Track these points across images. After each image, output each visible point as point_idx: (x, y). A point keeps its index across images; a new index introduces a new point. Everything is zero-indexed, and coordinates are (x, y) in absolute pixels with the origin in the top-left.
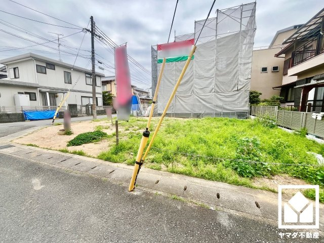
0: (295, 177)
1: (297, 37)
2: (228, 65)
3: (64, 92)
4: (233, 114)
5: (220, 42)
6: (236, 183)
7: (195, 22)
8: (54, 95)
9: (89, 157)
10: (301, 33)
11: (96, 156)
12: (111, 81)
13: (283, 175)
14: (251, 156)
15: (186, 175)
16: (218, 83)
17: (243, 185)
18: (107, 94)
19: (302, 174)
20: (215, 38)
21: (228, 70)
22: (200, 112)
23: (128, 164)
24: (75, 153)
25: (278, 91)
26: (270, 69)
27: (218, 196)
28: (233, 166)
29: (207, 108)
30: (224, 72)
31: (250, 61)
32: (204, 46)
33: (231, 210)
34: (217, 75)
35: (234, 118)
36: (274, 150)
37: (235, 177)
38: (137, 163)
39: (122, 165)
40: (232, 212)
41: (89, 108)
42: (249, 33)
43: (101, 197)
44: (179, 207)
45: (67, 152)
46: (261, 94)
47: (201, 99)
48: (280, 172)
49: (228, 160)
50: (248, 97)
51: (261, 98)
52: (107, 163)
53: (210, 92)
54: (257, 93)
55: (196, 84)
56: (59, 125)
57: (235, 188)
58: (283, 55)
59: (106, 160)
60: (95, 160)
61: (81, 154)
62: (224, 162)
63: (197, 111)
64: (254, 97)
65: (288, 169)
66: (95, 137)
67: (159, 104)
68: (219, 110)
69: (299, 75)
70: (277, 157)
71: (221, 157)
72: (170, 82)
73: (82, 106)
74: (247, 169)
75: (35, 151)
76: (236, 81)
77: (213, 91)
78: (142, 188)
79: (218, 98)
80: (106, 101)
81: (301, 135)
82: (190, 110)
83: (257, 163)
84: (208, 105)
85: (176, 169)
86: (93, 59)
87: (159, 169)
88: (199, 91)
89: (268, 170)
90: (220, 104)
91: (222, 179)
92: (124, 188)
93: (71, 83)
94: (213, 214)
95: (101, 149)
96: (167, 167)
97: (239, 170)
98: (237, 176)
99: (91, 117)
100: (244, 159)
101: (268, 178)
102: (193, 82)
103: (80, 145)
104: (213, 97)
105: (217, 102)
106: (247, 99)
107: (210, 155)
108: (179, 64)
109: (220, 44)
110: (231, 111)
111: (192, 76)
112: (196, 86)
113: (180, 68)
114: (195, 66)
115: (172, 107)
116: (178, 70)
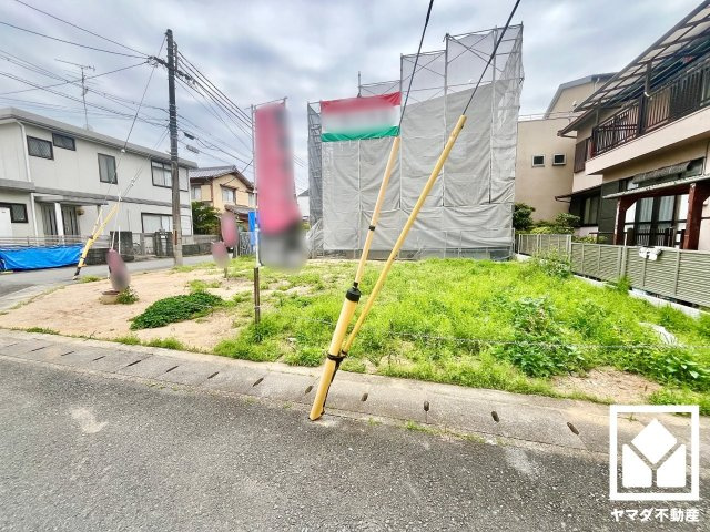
0: (627, 371)
1: (601, 99)
2: (470, 150)
3: (99, 202)
4: (482, 251)
5: (453, 102)
6: (524, 390)
7: (402, 57)
8: (73, 209)
9: (195, 351)
10: (609, 91)
11: (208, 350)
12: (211, 179)
13: (605, 368)
14: (545, 334)
15: (421, 378)
16: (451, 187)
17: (537, 392)
18: (202, 208)
19: (640, 365)
20: (442, 94)
21: (470, 160)
22: (415, 247)
23: (290, 364)
24: (156, 344)
25: (566, 203)
26: (548, 160)
27: (495, 417)
28: (512, 357)
29: (430, 238)
30: (462, 165)
31: (513, 142)
32: (421, 108)
33: (528, 443)
34: (448, 171)
35: (486, 259)
36: (583, 322)
37: (520, 378)
38: (332, 358)
39: (277, 367)
40: (530, 445)
41: (160, 239)
42: (511, 86)
43: (251, 436)
44: (427, 446)
45: (136, 342)
46: (533, 210)
48: (599, 363)
49: (499, 344)
50: (511, 216)
51: (535, 218)
52: (241, 363)
53: (436, 205)
54: (525, 207)
55: (405, 188)
56: (94, 280)
57: (522, 399)
58: (574, 133)
59: (236, 357)
60: (210, 358)
61: (171, 346)
62: (492, 348)
63: (409, 246)
64: (521, 215)
65: (614, 357)
66: (196, 306)
67: (327, 230)
68: (454, 244)
69: (606, 172)
70: (589, 335)
71: (485, 339)
72: (350, 183)
73: (144, 235)
74: (539, 359)
75: (53, 344)
76: (487, 183)
77: (441, 203)
78: (336, 413)
79: (451, 217)
80: (201, 223)
81: (619, 290)
82: (392, 242)
83: (557, 347)
84: (430, 232)
85: (398, 369)
86: (173, 127)
87: (361, 371)
88: (412, 204)
89: (578, 360)
90: (456, 229)
91: (495, 383)
92: (296, 415)
93: (116, 182)
94: (497, 453)
95: (215, 334)
96: (377, 364)
97: (524, 363)
98: (524, 375)
99: (170, 261)
100: (531, 341)
101: (580, 376)
102: (397, 185)
103: (163, 325)
104: (441, 215)
105: (449, 225)
106: (509, 220)
107: (460, 336)
108: (368, 144)
109: (454, 106)
110: (478, 243)
111: (396, 171)
112: (406, 193)
113: (371, 153)
114: (404, 151)
115: (355, 238)
116: (367, 158)
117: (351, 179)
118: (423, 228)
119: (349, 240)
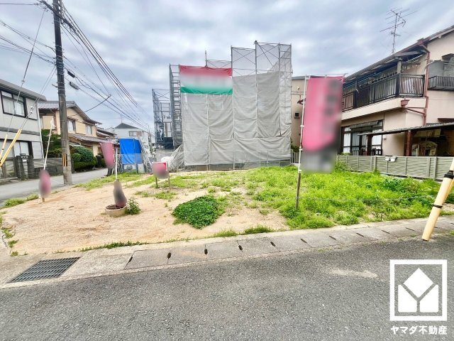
2: (270, 107)
4: (277, 162)
5: (260, 79)
7: (232, 48)
11: (287, 228)
12: (54, 110)
16: (261, 126)
18: (49, 135)
20: (255, 73)
21: (269, 113)
22: (244, 161)
26: (293, 115)
29: (252, 156)
30: (266, 115)
31: (289, 105)
32: (242, 79)
34: (260, 118)
41: (21, 163)
45: (232, 234)
47: (243, 145)
50: (290, 143)
53: (254, 137)
55: (236, 126)
63: (240, 161)
67: (186, 152)
68: (264, 159)
72: (201, 121)
76: (278, 126)
77: (257, 135)
79: (262, 144)
82: (230, 159)
84: (252, 153)
86: (59, 65)
88: (240, 135)
90: (265, 151)
102: (230, 125)
104: (256, 142)
105: (261, 148)
106: (289, 145)
108: (213, 98)
109: (261, 81)
110: (275, 158)
111: (230, 116)
112: (237, 129)
113: (215, 103)
114: (235, 103)
115: (206, 157)
116: (212, 106)
117: (202, 118)
118: (247, 150)
119: (202, 158)
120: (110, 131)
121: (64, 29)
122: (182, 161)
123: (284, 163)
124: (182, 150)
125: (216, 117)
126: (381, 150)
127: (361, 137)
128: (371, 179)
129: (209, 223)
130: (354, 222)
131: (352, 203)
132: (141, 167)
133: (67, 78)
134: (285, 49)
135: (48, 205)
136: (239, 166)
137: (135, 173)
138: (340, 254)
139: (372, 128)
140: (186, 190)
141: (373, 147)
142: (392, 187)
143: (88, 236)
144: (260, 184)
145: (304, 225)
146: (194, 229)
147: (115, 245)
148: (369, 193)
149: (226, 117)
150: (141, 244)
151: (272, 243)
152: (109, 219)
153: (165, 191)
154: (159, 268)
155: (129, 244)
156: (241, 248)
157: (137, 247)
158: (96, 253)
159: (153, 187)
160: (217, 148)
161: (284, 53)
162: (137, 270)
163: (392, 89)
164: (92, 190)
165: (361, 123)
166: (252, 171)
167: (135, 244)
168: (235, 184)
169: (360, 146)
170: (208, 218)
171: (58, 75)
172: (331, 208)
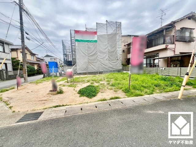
2: (113, 48)
4: (116, 71)
7: (97, 23)
12: (17, 49)
16: (109, 56)
18: (15, 60)
20: (106, 34)
21: (113, 50)
22: (103, 71)
25: (126, 60)
26: (122, 51)
30: (111, 51)
31: (121, 47)
32: (101, 36)
34: (109, 52)
41: (3, 73)
45: (105, 100)
47: (102, 64)
53: (106, 60)
55: (99, 56)
63: (101, 70)
68: (111, 69)
76: (117, 56)
77: (108, 60)
79: (110, 63)
82: (97, 70)
84: (106, 67)
86: (22, 29)
88: (101, 60)
90: (111, 66)
102: (97, 55)
104: (108, 63)
105: (109, 65)
106: (121, 64)
108: (89, 44)
109: (109, 37)
110: (115, 69)
111: (97, 51)
112: (100, 57)
113: (90, 46)
114: (98, 46)
115: (87, 69)
116: (89, 48)
117: (85, 53)
118: (104, 66)
119: (85, 70)
120: (42, 58)
121: (24, 14)
122: (76, 71)
123: (119, 71)
124: (76, 66)
125: (91, 52)
126: (158, 65)
127: (150, 60)
128: (156, 77)
129: (94, 96)
130: (152, 94)
131: (150, 86)
132: (58, 74)
133: (25, 35)
134: (119, 24)
135: (21, 91)
136: (101, 73)
137: (55, 77)
138: (149, 105)
139: (154, 56)
140: (80, 83)
141: (155, 64)
142: (165, 80)
143: (44, 103)
144: (112, 80)
145: (133, 95)
146: (89, 99)
147: (57, 106)
148: (156, 82)
149: (95, 52)
150: (68, 105)
151: (122, 103)
152: (51, 96)
153: (72, 84)
154: (79, 114)
155: (63, 106)
156: (110, 105)
157: (67, 106)
158: (50, 110)
159: (65, 82)
160: (91, 65)
161: (118, 26)
162: (70, 115)
163: (162, 41)
164: (38, 84)
165: (150, 54)
166: (107, 75)
167: (65, 105)
168: (101, 80)
169: (150, 64)
170: (94, 94)
171: (21, 34)
172: (142, 88)
